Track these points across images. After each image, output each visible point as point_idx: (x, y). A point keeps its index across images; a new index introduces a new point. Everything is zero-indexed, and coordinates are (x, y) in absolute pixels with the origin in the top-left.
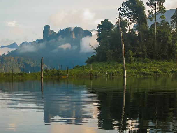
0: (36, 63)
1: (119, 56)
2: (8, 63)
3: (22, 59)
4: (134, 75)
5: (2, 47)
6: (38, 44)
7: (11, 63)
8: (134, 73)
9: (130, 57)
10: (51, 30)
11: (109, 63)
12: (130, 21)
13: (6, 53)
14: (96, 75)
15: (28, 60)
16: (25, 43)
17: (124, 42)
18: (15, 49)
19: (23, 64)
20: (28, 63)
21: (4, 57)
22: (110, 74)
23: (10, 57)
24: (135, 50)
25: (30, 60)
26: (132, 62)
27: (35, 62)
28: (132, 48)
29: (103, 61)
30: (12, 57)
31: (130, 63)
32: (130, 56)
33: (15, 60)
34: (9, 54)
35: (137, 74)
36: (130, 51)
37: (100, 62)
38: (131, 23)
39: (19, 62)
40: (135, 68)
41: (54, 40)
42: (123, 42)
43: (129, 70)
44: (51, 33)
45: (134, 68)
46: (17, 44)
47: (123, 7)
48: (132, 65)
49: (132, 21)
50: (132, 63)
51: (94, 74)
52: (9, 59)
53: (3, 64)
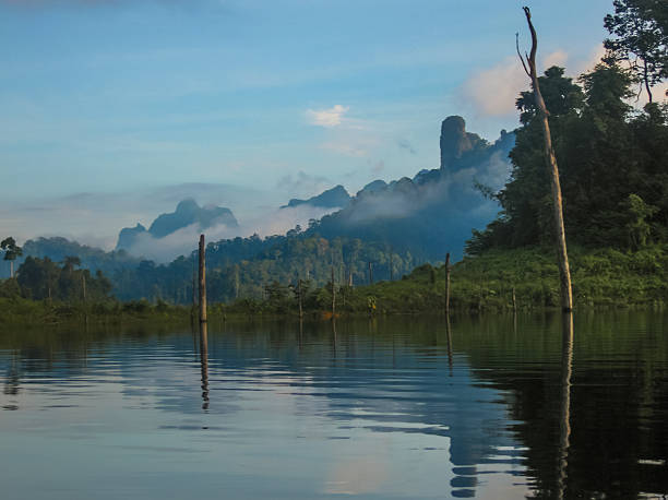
0: (411, 259)
1: (593, 221)
2: (306, 264)
3: (359, 245)
4: (642, 303)
5: (294, 203)
6: (420, 188)
7: (319, 263)
8: (645, 290)
9: (636, 222)
10: (468, 134)
11: (546, 252)
12: (653, 70)
13: (305, 227)
14: (474, 306)
15: (381, 250)
16: (377, 187)
17: (556, 156)
18: (336, 210)
19: (363, 264)
20: (383, 258)
21: (292, 242)
22: (537, 297)
23: (315, 240)
24: (661, 194)
25: (388, 248)
26: (644, 243)
27: (409, 255)
28: (647, 183)
29: (524, 245)
30: (322, 239)
31: (635, 250)
32: (634, 217)
33: (332, 250)
34: (315, 229)
35: (656, 297)
36: (632, 196)
37: (515, 248)
38: (654, 76)
39: (348, 259)
40: (654, 270)
41: (473, 170)
42: (553, 159)
43: (624, 281)
44: (470, 145)
45: (649, 270)
46: (345, 192)
47: (618, 11)
48: (640, 256)
49: (658, 71)
50: (643, 248)
51: (470, 300)
52: (311, 245)
53: (290, 267)
